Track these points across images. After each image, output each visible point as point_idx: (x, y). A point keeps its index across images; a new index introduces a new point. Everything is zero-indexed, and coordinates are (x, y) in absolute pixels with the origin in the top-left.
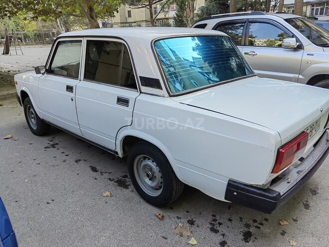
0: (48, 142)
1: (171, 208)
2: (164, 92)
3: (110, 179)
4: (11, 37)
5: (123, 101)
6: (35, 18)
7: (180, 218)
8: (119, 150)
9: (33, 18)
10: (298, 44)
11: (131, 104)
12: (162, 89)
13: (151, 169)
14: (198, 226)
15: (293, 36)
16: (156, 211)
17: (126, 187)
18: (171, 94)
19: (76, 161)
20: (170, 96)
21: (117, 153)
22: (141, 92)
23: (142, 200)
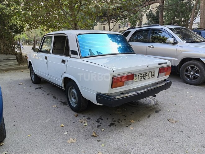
0: (38, 86)
1: (83, 113)
2: (78, 56)
3: (60, 102)
4: (37, 40)
5: (63, 61)
6: (47, 30)
7: (85, 117)
8: (63, 86)
9: (46, 29)
10: (174, 41)
11: (66, 62)
12: (78, 55)
13: (74, 94)
14: (91, 120)
15: (173, 37)
16: (75, 114)
17: (66, 105)
18: (81, 57)
19: (48, 94)
20: (81, 58)
21: (62, 87)
22: (71, 57)
23: (71, 110)
